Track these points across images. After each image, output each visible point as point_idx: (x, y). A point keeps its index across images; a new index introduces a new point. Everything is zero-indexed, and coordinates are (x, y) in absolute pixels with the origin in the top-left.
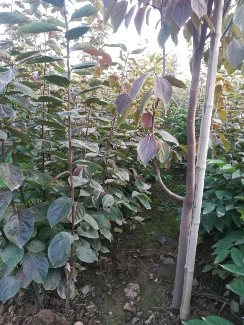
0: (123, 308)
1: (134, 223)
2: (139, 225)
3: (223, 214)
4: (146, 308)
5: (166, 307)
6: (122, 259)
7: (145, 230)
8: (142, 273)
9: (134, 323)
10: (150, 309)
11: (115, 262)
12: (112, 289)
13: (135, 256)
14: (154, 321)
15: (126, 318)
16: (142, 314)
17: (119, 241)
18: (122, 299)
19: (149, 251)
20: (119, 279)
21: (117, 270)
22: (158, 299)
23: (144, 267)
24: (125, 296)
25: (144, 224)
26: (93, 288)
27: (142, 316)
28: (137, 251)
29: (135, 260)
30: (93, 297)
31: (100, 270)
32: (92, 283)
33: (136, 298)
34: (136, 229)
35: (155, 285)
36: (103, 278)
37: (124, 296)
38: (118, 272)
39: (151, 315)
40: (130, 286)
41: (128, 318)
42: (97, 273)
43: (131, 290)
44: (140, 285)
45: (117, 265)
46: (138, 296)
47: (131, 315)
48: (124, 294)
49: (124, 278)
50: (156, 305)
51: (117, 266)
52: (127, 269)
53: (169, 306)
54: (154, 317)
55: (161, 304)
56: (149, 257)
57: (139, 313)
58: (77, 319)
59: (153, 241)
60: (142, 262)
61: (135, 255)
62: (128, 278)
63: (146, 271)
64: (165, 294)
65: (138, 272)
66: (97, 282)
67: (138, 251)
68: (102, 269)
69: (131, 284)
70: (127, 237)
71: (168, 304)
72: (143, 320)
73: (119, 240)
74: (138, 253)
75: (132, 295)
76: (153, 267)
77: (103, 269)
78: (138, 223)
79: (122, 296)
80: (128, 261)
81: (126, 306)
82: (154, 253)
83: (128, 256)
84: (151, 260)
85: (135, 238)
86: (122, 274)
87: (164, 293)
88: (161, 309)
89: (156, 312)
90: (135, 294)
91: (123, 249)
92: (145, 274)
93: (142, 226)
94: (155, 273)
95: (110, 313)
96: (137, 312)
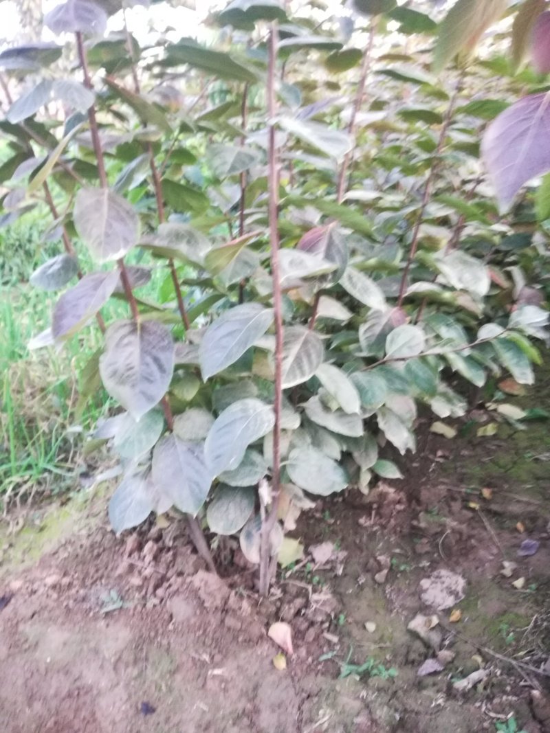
0: (407, 625)
1: (492, 420)
2: (505, 427)
4: (468, 647)
5: (527, 663)
6: (436, 503)
7: (523, 444)
8: (482, 553)
9: (424, 673)
10: (479, 652)
11: (413, 506)
12: (391, 569)
13: (472, 505)
14: (480, 687)
15: (408, 652)
16: (454, 659)
17: (441, 457)
18: (411, 602)
19: (518, 502)
20: (414, 551)
21: (413, 527)
22: (511, 634)
23: (491, 539)
24: (420, 599)
25: (521, 427)
26: (342, 555)
27: (452, 662)
28: (481, 494)
29: (470, 514)
30: (336, 576)
31: (370, 515)
32: (343, 540)
33: (448, 611)
34: (494, 435)
35: (513, 595)
36: (372, 535)
37: (417, 598)
38: (415, 533)
39: (477, 669)
40: (438, 577)
41: (413, 656)
42: (362, 521)
43: (439, 585)
44: (469, 583)
45: (418, 514)
46: (456, 606)
47: (423, 650)
48: (418, 593)
49: (427, 553)
50: (501, 648)
51: (416, 517)
52: (442, 533)
53: (538, 663)
54: (485, 679)
55: (516, 650)
57: (445, 654)
58: (281, 615)
59: (538, 479)
60: (490, 524)
61: (474, 501)
62: (439, 555)
63: (495, 551)
64: (535, 626)
65: (473, 547)
66: (355, 542)
67: (486, 493)
68: (377, 514)
69: (443, 572)
70: (465, 452)
71: (535, 658)
72: (450, 675)
73: (440, 453)
74: (483, 500)
75: (439, 600)
76: (518, 546)
77: (379, 514)
78: (506, 422)
79: (413, 594)
80: (450, 511)
81: (418, 624)
82: (531, 508)
83: (454, 499)
84: (519, 526)
85: (486, 459)
86: (425, 541)
87: (532, 624)
88: (511, 664)
89: (496, 666)
90: (450, 601)
91: (446, 480)
92: (491, 558)
93: (515, 432)
94: (521, 561)
95: (371, 627)
96: (441, 647)
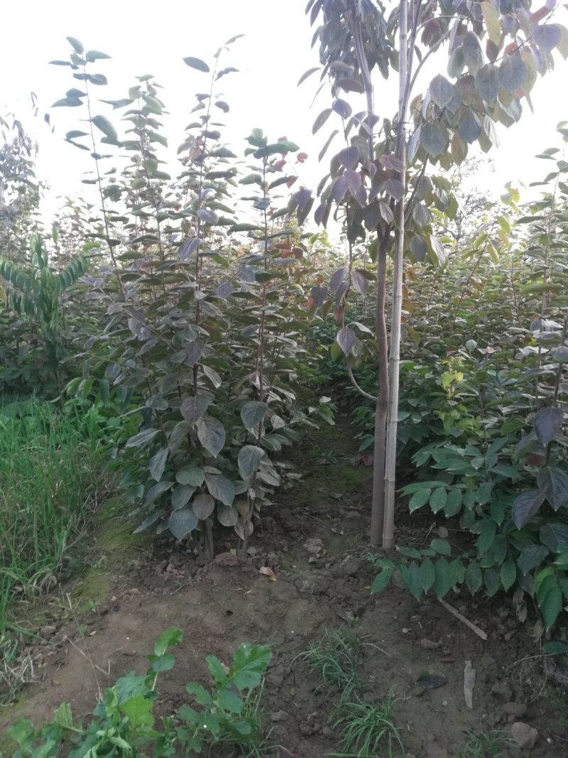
0: (308, 561)
3: (419, 421)
7: (308, 487)
8: (320, 529)
12: (288, 546)
13: (305, 513)
18: (304, 554)
19: (322, 508)
20: (292, 537)
21: (286, 528)
23: (321, 523)
25: (303, 480)
29: (306, 517)
33: (321, 551)
35: (343, 536)
40: (309, 542)
43: (311, 545)
44: (322, 539)
46: (323, 549)
48: (305, 550)
49: (299, 536)
52: (300, 526)
56: (324, 514)
60: (317, 518)
62: (304, 535)
65: (315, 528)
69: (310, 540)
75: (315, 549)
78: (295, 480)
82: (328, 509)
83: (295, 514)
84: (328, 516)
85: (296, 498)
86: (294, 532)
90: (319, 548)
92: (325, 529)
93: (301, 484)
94: (338, 527)
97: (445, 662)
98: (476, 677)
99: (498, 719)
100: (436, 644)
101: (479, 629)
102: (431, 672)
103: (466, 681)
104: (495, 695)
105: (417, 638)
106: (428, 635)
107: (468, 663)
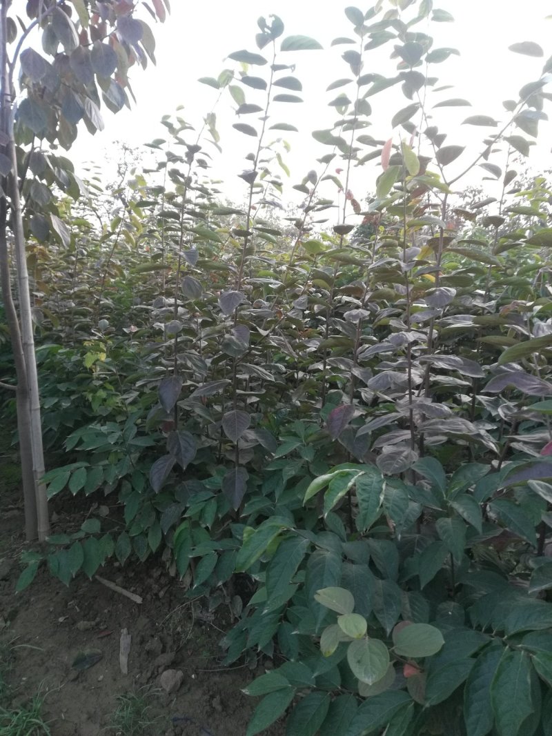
3: (69, 405)
97: (102, 638)
98: (131, 642)
99: (149, 674)
100: (93, 623)
101: (134, 595)
102: (87, 651)
103: (122, 650)
104: (148, 652)
105: (74, 623)
106: (85, 617)
107: (124, 631)
